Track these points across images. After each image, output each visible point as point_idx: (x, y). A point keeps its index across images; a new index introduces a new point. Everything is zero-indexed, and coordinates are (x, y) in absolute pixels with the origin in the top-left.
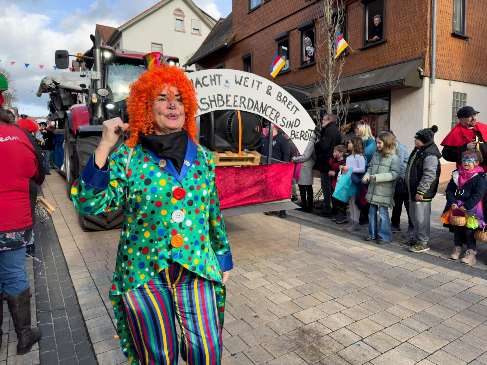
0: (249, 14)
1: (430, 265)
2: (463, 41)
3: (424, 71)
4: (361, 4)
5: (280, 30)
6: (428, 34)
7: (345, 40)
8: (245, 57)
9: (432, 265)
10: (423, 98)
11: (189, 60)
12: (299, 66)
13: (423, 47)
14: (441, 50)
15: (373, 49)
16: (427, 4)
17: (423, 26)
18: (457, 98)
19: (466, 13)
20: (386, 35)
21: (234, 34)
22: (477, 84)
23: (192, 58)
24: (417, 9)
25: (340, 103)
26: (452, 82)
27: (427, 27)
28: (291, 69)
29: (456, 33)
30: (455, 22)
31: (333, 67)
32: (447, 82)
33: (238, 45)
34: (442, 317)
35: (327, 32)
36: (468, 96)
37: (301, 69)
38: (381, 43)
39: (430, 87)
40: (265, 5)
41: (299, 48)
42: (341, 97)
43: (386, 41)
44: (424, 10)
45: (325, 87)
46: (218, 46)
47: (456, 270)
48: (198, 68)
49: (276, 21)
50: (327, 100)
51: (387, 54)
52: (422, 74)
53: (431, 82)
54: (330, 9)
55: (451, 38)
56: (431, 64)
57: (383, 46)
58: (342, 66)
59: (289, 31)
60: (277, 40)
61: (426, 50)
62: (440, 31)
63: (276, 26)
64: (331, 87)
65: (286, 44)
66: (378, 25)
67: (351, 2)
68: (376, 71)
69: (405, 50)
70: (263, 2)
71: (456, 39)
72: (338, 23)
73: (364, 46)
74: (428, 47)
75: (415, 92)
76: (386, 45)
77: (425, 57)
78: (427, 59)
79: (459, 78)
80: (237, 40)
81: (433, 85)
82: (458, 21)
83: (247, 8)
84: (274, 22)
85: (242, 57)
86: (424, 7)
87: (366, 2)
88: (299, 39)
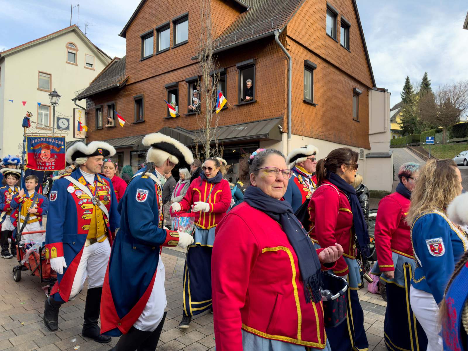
0: (141, 61)
2: (312, 107)
3: (283, 128)
4: (237, 69)
5: (170, 79)
6: (286, 100)
7: (224, 96)
8: (136, 99)
11: (79, 95)
12: (186, 112)
13: (282, 109)
14: (295, 113)
15: (246, 107)
16: (285, 77)
17: (282, 93)
19: (314, 86)
20: (256, 97)
21: (127, 76)
22: (323, 140)
23: (82, 93)
24: (278, 80)
25: (216, 151)
26: (304, 138)
27: (285, 95)
28: (180, 114)
29: (306, 101)
30: (306, 92)
31: (210, 122)
32: (300, 138)
33: (131, 87)
37: (188, 116)
39: (288, 141)
40: (157, 56)
41: (187, 98)
42: (217, 146)
43: (256, 102)
44: (282, 81)
45: (203, 137)
46: (110, 86)
48: (89, 103)
49: (167, 71)
50: (205, 147)
52: (281, 130)
53: (289, 137)
54: (208, 75)
55: (303, 104)
56: (288, 123)
57: (254, 105)
58: (217, 121)
59: (178, 82)
60: (167, 88)
61: (285, 112)
62: (295, 98)
63: (166, 76)
64: (208, 137)
65: (176, 92)
66: (250, 88)
67: (229, 66)
68: (248, 125)
69: (269, 110)
70: (155, 53)
71: (307, 105)
72: (214, 86)
73: (240, 103)
74: (286, 110)
75: (277, 144)
76: (256, 105)
77: (284, 117)
78: (285, 119)
79: (310, 135)
80: (130, 82)
81: (289, 139)
82: (308, 91)
83: (140, 56)
84: (165, 72)
85: (134, 98)
86: (283, 79)
87: (241, 68)
88: (186, 90)
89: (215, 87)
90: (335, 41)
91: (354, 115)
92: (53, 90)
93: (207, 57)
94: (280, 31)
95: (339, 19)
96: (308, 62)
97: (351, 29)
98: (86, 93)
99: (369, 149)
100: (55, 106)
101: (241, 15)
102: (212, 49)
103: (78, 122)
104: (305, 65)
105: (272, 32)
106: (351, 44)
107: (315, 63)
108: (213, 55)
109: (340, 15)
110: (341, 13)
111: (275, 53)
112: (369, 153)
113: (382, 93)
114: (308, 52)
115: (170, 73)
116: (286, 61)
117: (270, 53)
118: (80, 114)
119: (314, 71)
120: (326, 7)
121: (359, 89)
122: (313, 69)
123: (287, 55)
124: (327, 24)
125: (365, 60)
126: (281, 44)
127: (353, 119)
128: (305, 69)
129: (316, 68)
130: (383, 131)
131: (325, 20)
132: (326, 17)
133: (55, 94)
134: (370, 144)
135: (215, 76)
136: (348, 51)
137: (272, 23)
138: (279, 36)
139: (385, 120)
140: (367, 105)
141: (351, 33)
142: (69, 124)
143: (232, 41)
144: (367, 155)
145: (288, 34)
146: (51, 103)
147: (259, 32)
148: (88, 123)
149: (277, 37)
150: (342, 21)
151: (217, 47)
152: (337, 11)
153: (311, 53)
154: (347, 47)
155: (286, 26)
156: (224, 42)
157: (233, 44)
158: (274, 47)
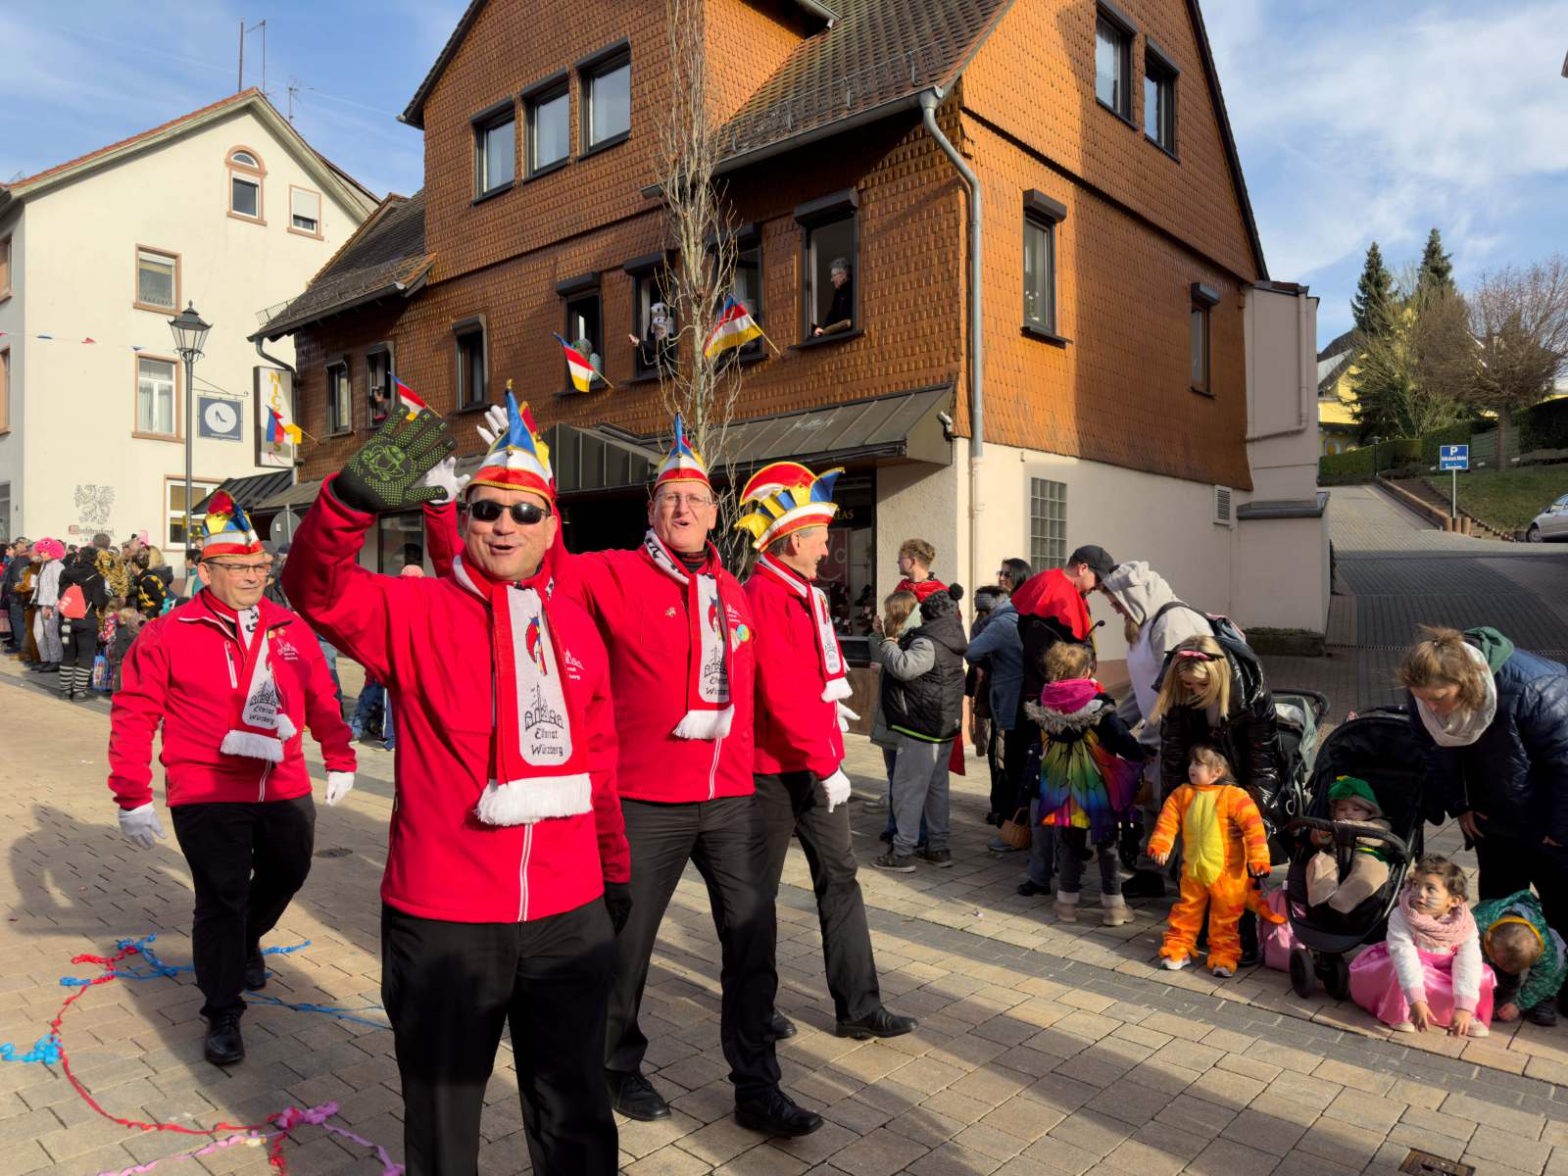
0: (476, 205)
1: (935, 953)
2: (1052, 348)
3: (955, 422)
4: (796, 226)
5: (575, 263)
6: (963, 326)
7: (756, 318)
8: (462, 332)
9: (940, 952)
10: (955, 493)
11: (273, 322)
12: (629, 375)
13: (951, 358)
14: (996, 369)
15: (828, 353)
16: (958, 249)
17: (951, 305)
18: (1042, 495)
19: (1056, 277)
21: (430, 259)
22: (1090, 460)
23: (282, 315)
24: (935, 261)
25: (729, 502)
26: (1030, 455)
27: (959, 308)
29: (1034, 328)
30: (1031, 298)
31: (707, 403)
32: (1014, 453)
33: (442, 291)
34: (926, 1089)
35: (690, 305)
36: (1070, 491)
37: (636, 384)
38: (850, 336)
39: (971, 466)
40: (528, 187)
42: (733, 486)
43: (862, 334)
44: (951, 264)
46: (373, 288)
47: (994, 963)
48: (305, 348)
49: (562, 237)
51: (864, 367)
52: (950, 429)
53: (973, 452)
54: (696, 244)
55: (1023, 340)
56: (971, 406)
57: (854, 347)
58: (731, 400)
59: (601, 273)
60: (564, 293)
61: (959, 366)
62: (993, 320)
63: (559, 251)
65: (590, 309)
66: (841, 287)
67: (771, 216)
68: (839, 410)
69: (908, 364)
70: (522, 177)
71: (1035, 343)
72: (719, 283)
74: (963, 359)
75: (936, 475)
76: (862, 345)
77: (955, 386)
78: (962, 391)
79: (1046, 443)
80: (439, 276)
81: (977, 460)
82: (1038, 294)
83: (473, 188)
84: (554, 240)
85: (455, 330)
86: (951, 256)
87: (811, 224)
88: (628, 299)
89: (722, 285)
90: (1127, 124)
91: (1197, 376)
92: (185, 307)
93: (694, 186)
94: (940, 93)
95: (1138, 49)
96: (1036, 198)
97: (1181, 85)
98: (294, 314)
99: (1248, 488)
100: (191, 361)
101: (808, 42)
102: (708, 158)
103: (271, 410)
104: (1025, 208)
105: (913, 99)
106: (1180, 135)
107: (1062, 201)
108: (713, 179)
109: (1142, 37)
110: (1148, 31)
111: (925, 168)
112: (1249, 505)
113: (1290, 300)
114: (1037, 163)
115: (574, 242)
116: (961, 194)
117: (908, 167)
118: (276, 388)
119: (1058, 228)
120: (1093, 9)
121: (1211, 287)
122: (1055, 223)
123: (965, 176)
124: (1098, 70)
125: (1228, 188)
126: (942, 137)
127: (1193, 390)
128: (1027, 222)
129: (1062, 218)
130: (1295, 428)
131: (1091, 55)
132: (1094, 45)
133: (189, 321)
134: (1251, 472)
135: (721, 248)
136: (1172, 158)
137: (913, 68)
138: (936, 112)
139: (1300, 389)
140: (1237, 340)
141: (1181, 97)
142: (239, 422)
143: (779, 130)
144: (1240, 509)
145: (967, 103)
146: (180, 350)
147: (867, 98)
148: (302, 417)
149: (930, 113)
150: (1151, 55)
151: (727, 152)
152: (1133, 21)
153: (1046, 168)
154: (1169, 146)
155: (960, 78)
156: (752, 135)
157: (780, 139)
158: (920, 149)
